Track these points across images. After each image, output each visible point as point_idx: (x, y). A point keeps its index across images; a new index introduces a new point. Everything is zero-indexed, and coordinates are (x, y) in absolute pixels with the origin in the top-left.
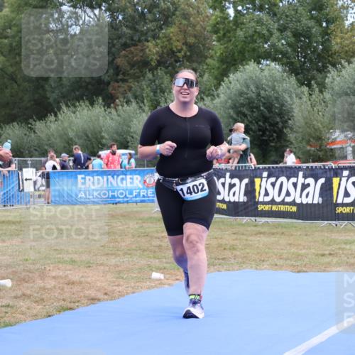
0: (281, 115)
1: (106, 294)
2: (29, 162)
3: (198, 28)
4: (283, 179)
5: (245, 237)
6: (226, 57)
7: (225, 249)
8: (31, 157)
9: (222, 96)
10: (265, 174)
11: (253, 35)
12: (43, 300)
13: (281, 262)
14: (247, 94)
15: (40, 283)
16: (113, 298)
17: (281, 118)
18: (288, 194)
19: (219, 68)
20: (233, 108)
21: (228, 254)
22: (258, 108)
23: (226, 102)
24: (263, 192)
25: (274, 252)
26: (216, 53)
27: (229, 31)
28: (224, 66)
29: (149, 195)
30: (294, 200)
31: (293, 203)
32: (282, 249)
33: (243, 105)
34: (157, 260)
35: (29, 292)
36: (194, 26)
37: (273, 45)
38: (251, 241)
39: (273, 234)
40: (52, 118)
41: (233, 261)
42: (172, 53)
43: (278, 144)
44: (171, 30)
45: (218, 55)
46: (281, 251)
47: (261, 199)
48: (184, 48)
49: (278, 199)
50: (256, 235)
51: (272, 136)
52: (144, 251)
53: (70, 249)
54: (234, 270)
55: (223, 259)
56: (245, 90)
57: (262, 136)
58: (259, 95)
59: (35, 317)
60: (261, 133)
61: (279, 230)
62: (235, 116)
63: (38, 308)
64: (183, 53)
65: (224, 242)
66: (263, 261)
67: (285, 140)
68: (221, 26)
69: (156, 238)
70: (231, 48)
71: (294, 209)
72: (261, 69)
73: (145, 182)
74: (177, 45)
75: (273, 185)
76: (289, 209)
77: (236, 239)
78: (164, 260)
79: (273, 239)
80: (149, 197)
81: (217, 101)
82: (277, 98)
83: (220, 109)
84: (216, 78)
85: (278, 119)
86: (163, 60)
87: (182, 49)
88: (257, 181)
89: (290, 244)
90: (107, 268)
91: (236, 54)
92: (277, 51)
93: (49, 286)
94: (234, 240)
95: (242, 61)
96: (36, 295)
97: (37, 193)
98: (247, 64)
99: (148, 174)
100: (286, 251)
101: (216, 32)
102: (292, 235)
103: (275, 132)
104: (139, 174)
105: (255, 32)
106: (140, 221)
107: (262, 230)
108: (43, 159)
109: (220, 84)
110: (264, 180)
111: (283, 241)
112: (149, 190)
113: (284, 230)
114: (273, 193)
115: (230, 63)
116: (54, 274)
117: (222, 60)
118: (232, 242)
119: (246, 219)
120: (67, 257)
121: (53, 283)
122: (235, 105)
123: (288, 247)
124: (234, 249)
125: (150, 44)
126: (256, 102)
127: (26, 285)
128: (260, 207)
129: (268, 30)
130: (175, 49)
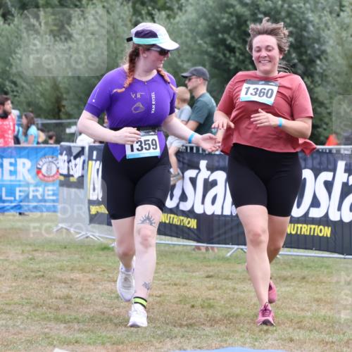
4: (306, 173)
5: (230, 284)
7: (193, 306)
9: (189, 9)
13: (300, 335)
18: (315, 203)
20: (210, 34)
23: (197, 22)
25: (286, 315)
29: (46, 198)
30: (327, 215)
31: (325, 221)
32: (302, 310)
33: (226, 29)
34: (63, 326)
38: (244, 291)
39: (285, 279)
41: (208, 330)
46: (302, 314)
49: (296, 213)
52: (37, 306)
55: (190, 325)
61: (297, 272)
65: (190, 292)
69: (61, 281)
71: (327, 232)
73: (39, 171)
76: (317, 232)
77: (215, 287)
78: (76, 326)
80: (45, 201)
83: (186, 36)
89: (317, 300)
94: (209, 289)
99: (44, 156)
100: (309, 314)
102: (321, 282)
104: (28, 157)
106: (29, 248)
111: (305, 292)
112: (46, 188)
113: (306, 272)
118: (206, 294)
122: (214, 28)
123: (314, 306)
124: (210, 306)
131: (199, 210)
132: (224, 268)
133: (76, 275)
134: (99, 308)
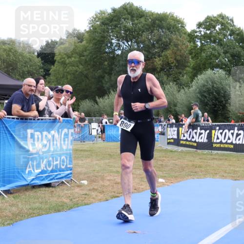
0: (224, 97)
1: (135, 189)
2: (94, 120)
3: (182, 52)
4: (226, 131)
5: (206, 161)
6: (196, 67)
7: (196, 167)
8: (95, 117)
9: (194, 86)
10: (218, 128)
11: (210, 56)
12: (103, 192)
13: (225, 175)
14: (207, 86)
15: (101, 183)
16: (139, 192)
17: (224, 98)
18: (229, 139)
19: (192, 72)
20: (199, 93)
21: (197, 170)
22: (212, 93)
23: (196, 90)
24: (216, 137)
26: (190, 64)
27: (197, 54)
28: (195, 72)
30: (232, 142)
33: (205, 92)
34: (161, 172)
35: (96, 187)
36: (181, 51)
37: (220, 61)
39: (221, 159)
40: (106, 97)
41: (200, 173)
42: (168, 64)
43: (223, 112)
44: (168, 53)
45: (192, 66)
46: (226, 169)
47: (215, 141)
48: (175, 61)
49: (224, 141)
50: (212, 159)
51: (220, 108)
53: (116, 165)
54: (201, 178)
55: (195, 172)
56: (206, 84)
57: (215, 107)
58: (213, 86)
59: (100, 200)
60: (214, 106)
61: (224, 157)
62: (200, 97)
63: (101, 196)
64: (174, 64)
65: (195, 163)
66: (217, 174)
67: (227, 110)
68: (193, 51)
69: (160, 160)
70: (199, 62)
71: (232, 146)
72: (214, 73)
74: (171, 60)
75: (221, 133)
76: (230, 147)
77: (202, 162)
78: (164, 172)
79: (220, 162)
81: (191, 89)
82: (222, 88)
84: (190, 78)
85: (223, 99)
86: (163, 68)
87: (173, 62)
88: (213, 132)
89: (230, 165)
90: (135, 176)
91: (201, 65)
92: (222, 64)
93: (106, 185)
94: (200, 162)
95: (204, 69)
96: (99, 189)
97: (98, 135)
98: (207, 70)
100: (228, 169)
101: (191, 54)
102: (231, 160)
103: (221, 106)
105: (211, 54)
107: (215, 157)
108: (101, 118)
109: (193, 81)
110: (217, 131)
111: (226, 163)
113: (227, 158)
114: (221, 138)
115: (198, 70)
116: (109, 178)
117: (194, 69)
118: (199, 164)
119: (206, 152)
120: (114, 170)
121: (108, 183)
123: (229, 167)
124: (201, 167)
125: (157, 59)
126: (212, 90)
127: (95, 183)
128: (214, 145)
129: (218, 53)
130: (170, 62)
131: (197, 141)
132: (204, 156)
133: (164, 158)
134: (171, 168)
